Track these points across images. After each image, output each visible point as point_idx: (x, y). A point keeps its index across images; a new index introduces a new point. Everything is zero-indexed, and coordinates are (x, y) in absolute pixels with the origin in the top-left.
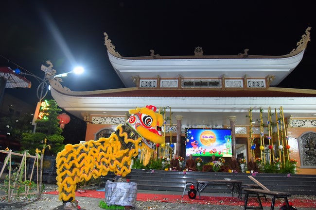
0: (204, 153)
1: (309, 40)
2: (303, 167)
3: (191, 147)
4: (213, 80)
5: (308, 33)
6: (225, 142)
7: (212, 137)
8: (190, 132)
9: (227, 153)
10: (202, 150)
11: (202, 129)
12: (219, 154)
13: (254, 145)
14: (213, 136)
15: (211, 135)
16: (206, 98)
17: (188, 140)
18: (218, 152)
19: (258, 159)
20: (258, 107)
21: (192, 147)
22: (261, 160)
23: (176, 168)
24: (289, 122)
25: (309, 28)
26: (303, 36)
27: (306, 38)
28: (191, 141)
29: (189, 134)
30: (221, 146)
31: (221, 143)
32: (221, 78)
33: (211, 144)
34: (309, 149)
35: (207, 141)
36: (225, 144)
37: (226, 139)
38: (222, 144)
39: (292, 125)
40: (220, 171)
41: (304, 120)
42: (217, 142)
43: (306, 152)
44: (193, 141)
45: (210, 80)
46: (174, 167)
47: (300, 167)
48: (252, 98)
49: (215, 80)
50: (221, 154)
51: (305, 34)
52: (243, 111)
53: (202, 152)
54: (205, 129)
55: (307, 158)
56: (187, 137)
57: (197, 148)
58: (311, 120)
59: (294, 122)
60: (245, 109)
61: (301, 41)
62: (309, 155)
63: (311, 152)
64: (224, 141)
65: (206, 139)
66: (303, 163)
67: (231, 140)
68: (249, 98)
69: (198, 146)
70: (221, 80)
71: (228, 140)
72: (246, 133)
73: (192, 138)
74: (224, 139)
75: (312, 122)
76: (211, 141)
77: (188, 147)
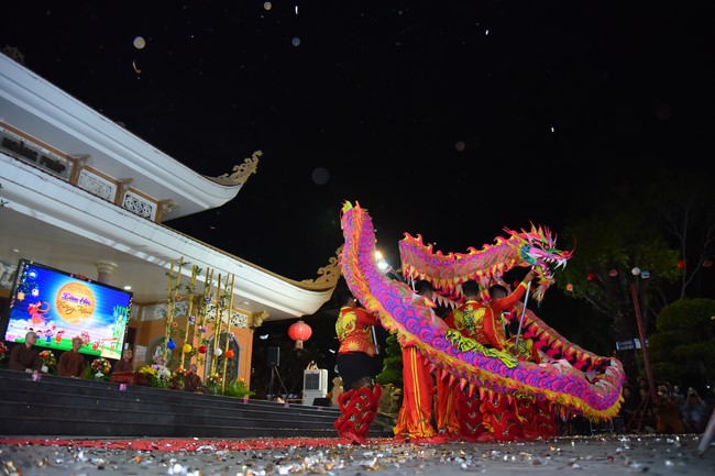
0: (58, 339)
1: (255, 172)
3: (27, 316)
4: (54, 155)
5: (256, 161)
6: (112, 322)
7: (86, 302)
8: (33, 274)
9: (112, 349)
10: (55, 333)
11: (69, 275)
12: (95, 347)
14: (90, 300)
15: (85, 297)
17: (21, 296)
18: (92, 342)
21: (30, 317)
25: (259, 153)
26: (246, 160)
27: (249, 167)
28: (30, 299)
29: (29, 280)
30: (102, 330)
31: (103, 322)
32: (76, 162)
33: (81, 319)
35: (73, 310)
36: (112, 326)
37: (116, 314)
38: (105, 325)
42: (95, 318)
44: (35, 300)
45: (47, 152)
49: (59, 158)
50: (99, 348)
51: (251, 158)
53: (54, 337)
54: (75, 276)
56: (21, 287)
57: (43, 324)
61: (241, 167)
64: (110, 318)
65: (71, 304)
67: (126, 318)
69: (47, 317)
70: (71, 164)
71: (121, 317)
73: (36, 293)
74: (111, 313)
76: (83, 311)
77: (18, 317)
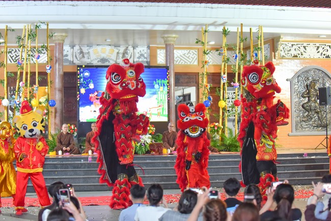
2: (295, 133)
3: (90, 103)
6: (155, 93)
13: (209, 99)
16: (120, 3)
17: (83, 91)
19: (215, 126)
20: (220, 21)
22: (218, 128)
23: (68, 148)
24: (277, 47)
28: (89, 91)
29: (85, 79)
34: (309, 100)
36: (155, 96)
37: (156, 86)
38: (149, 98)
39: (282, 53)
40: (148, 152)
41: (305, 44)
43: (303, 106)
44: (92, 91)
46: (64, 148)
47: (290, 133)
48: (209, 5)
52: (191, 28)
55: (304, 117)
56: (81, 85)
58: (318, 45)
59: (287, 48)
60: (196, 25)
62: (307, 110)
63: (310, 106)
64: (153, 91)
66: (297, 125)
67: (166, 87)
68: (203, 5)
71: (162, 88)
72: (196, 63)
73: (91, 86)
74: (153, 87)
75: (318, 47)
77: (84, 104)
